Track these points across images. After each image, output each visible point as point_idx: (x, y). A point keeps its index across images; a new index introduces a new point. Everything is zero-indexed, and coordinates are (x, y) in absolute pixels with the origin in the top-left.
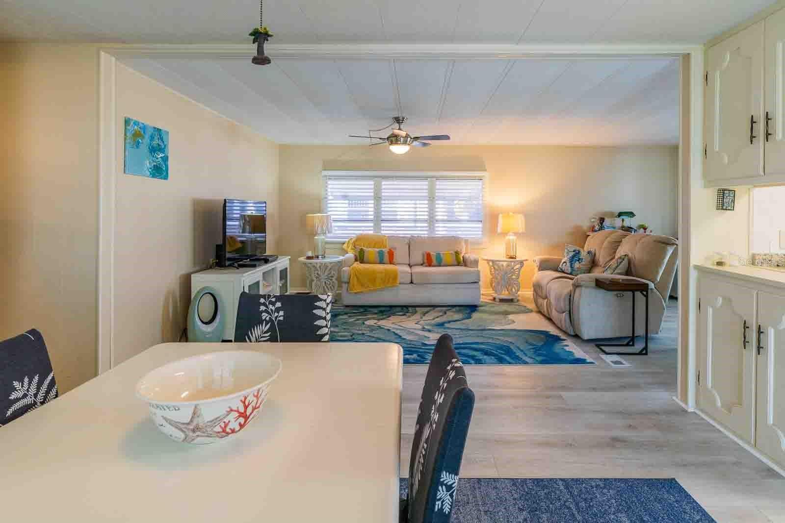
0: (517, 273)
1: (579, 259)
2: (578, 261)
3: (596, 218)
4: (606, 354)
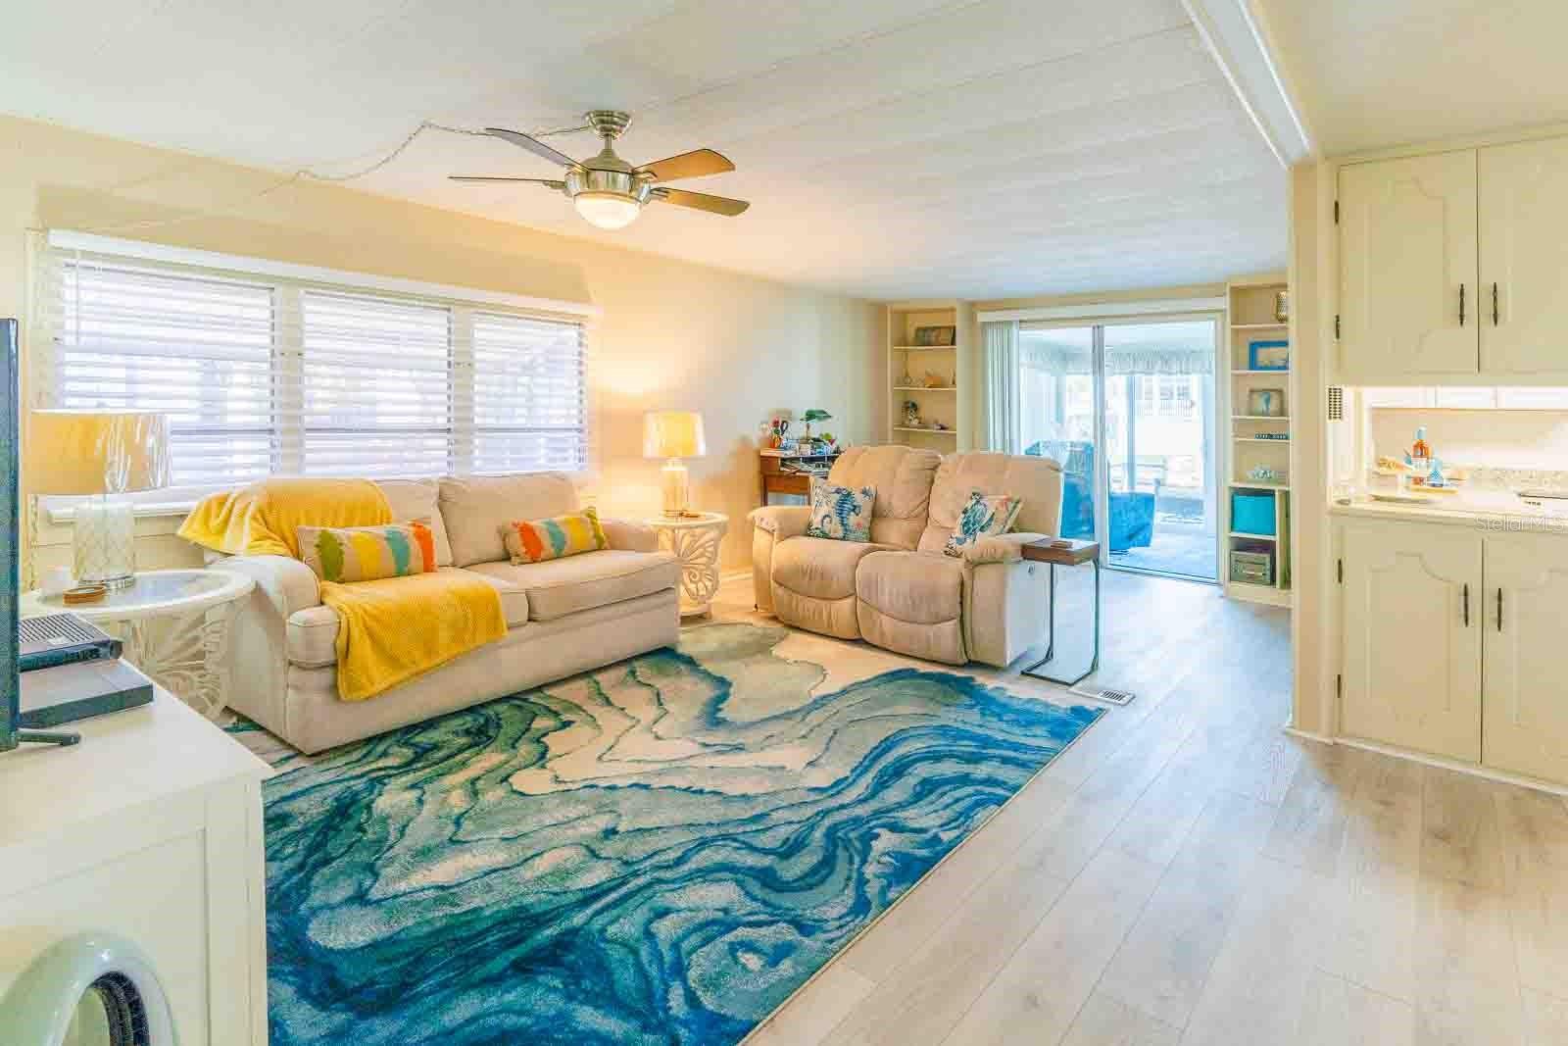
0: (710, 549)
1: (855, 507)
2: (854, 510)
3: (767, 423)
4: (1070, 685)
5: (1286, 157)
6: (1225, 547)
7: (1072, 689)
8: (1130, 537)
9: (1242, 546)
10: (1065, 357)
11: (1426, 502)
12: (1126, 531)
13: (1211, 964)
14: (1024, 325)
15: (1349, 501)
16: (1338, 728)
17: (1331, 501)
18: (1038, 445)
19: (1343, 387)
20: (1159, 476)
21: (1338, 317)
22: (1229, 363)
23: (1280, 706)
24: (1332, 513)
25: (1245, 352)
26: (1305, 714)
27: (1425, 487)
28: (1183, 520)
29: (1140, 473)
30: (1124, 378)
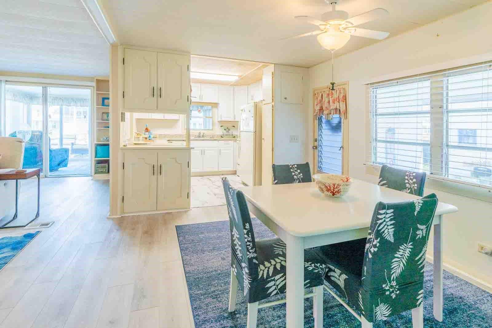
4: (24, 226)
5: (109, 41)
6: (94, 163)
7: (26, 228)
8: (59, 165)
9: (99, 162)
10: (31, 97)
11: (146, 144)
12: (57, 163)
13: (73, 307)
14: (7, 83)
15: (126, 145)
16: (123, 212)
17: (121, 146)
18: (16, 132)
19: (125, 112)
20: (73, 141)
21: (124, 92)
22: (95, 104)
23: (106, 210)
24: (122, 149)
25: (101, 100)
26: (113, 210)
27: (148, 140)
28: (82, 156)
29: (65, 141)
30: (58, 107)
